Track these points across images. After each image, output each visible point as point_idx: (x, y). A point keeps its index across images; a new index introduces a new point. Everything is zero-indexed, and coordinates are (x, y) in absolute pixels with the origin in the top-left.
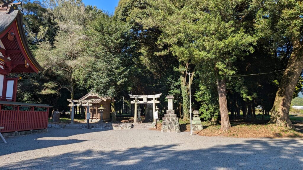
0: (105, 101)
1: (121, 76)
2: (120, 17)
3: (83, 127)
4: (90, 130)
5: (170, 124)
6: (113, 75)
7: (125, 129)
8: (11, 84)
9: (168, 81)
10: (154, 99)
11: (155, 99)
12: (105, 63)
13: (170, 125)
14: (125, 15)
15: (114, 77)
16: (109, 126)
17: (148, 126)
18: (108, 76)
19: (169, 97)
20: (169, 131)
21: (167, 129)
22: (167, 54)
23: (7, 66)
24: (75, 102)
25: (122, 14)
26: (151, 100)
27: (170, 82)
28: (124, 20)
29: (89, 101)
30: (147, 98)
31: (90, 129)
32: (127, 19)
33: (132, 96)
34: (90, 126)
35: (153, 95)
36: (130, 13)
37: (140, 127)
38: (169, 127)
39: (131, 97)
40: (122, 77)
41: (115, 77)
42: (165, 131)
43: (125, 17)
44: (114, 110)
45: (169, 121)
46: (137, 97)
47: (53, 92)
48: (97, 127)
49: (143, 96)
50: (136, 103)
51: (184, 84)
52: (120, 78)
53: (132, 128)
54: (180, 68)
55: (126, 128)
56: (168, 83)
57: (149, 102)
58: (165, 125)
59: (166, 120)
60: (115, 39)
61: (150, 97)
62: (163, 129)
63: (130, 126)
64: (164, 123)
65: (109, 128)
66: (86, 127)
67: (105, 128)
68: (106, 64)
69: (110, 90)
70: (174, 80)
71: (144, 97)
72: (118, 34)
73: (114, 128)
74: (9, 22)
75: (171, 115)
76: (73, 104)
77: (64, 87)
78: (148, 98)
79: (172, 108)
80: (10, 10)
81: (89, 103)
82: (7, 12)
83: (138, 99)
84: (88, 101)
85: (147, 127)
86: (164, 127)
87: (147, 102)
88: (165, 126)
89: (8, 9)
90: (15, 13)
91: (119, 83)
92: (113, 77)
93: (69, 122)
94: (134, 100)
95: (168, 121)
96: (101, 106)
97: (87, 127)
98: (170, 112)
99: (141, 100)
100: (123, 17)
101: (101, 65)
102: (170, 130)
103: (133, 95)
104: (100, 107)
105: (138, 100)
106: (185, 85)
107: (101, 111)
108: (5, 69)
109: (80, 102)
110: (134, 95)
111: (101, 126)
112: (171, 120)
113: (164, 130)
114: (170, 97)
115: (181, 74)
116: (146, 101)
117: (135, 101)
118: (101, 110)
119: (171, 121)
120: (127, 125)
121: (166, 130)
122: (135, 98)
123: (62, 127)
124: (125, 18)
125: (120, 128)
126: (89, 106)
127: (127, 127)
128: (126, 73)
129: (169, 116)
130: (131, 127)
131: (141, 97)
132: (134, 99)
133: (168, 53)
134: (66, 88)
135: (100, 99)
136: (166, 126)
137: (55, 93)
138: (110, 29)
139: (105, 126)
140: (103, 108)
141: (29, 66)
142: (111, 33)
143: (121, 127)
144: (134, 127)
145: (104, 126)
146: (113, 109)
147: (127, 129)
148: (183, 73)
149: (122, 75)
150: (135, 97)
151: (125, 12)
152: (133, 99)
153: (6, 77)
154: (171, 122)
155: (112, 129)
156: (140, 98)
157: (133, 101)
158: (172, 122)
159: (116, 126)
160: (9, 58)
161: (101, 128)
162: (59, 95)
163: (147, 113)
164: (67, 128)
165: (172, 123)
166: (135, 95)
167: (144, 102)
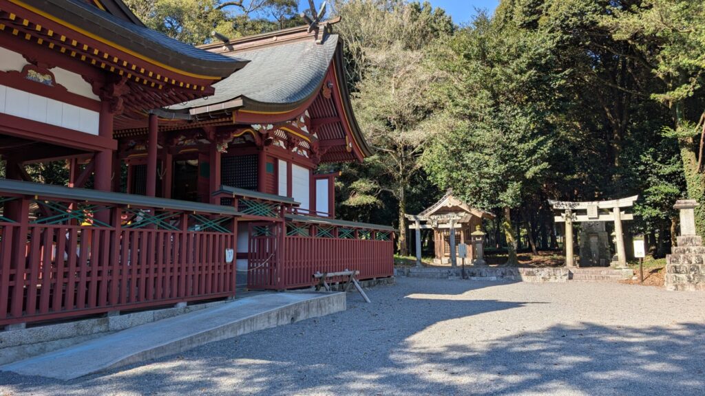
0: (480, 216)
1: (533, 158)
2: (518, 18)
3: (452, 275)
4: (466, 281)
5: (692, 270)
6: (513, 156)
7: (552, 279)
8: (322, 186)
9: (639, 165)
10: (616, 211)
11: (621, 209)
12: (495, 130)
13: (693, 273)
14: (532, 14)
15: (516, 162)
16: (511, 273)
17: (610, 276)
18: (503, 159)
19: (684, 205)
20: (691, 288)
21: (684, 282)
22: (687, 95)
23: (315, 150)
24: (422, 220)
25: (524, 12)
26: (608, 214)
27: (646, 165)
28: (533, 26)
29: (454, 219)
30: (598, 207)
31: (467, 278)
32: (540, 22)
33: (558, 204)
34: (467, 272)
35: (615, 201)
36: (550, 6)
37: (591, 277)
38: (689, 278)
39: (554, 207)
40: (536, 160)
41: (520, 162)
42: (679, 287)
43: (535, 17)
44: (510, 237)
45: (690, 262)
46: (570, 206)
47: (370, 200)
48: (484, 275)
49: (586, 203)
50: (569, 220)
51: (693, 169)
52: (529, 162)
53: (570, 278)
54: (679, 129)
55: (556, 278)
56: (642, 168)
57: (604, 218)
58: (677, 272)
59: (681, 260)
60: (516, 73)
61: (604, 204)
62: (674, 282)
63: (565, 275)
64: (675, 267)
65: (513, 277)
66: (457, 275)
67: (502, 277)
68: (497, 133)
69: (510, 191)
70: (659, 159)
71: (591, 207)
72: (524, 59)
73: (524, 277)
74: (327, 61)
75: (693, 248)
76: (417, 223)
77: (386, 189)
78: (601, 207)
79: (693, 232)
80: (323, 36)
81: (454, 221)
82: (319, 41)
83: (573, 211)
84: (452, 219)
85: (607, 277)
86: (676, 277)
87: (598, 218)
88: (677, 275)
89: (320, 35)
90: (332, 40)
91: (529, 175)
92: (514, 161)
93: (413, 263)
94: (562, 214)
95: (686, 262)
96: (477, 229)
97: (461, 275)
98: (690, 240)
99: (584, 212)
100: (527, 18)
101: (485, 135)
102: (693, 286)
103: (561, 203)
104: (475, 230)
105: (575, 214)
106: (699, 173)
107: (477, 239)
108: (310, 158)
109: (434, 219)
110: (562, 200)
111: (492, 272)
112: (694, 260)
113: (676, 286)
114: (685, 203)
115: (684, 144)
116: (596, 216)
117: (567, 216)
118: (478, 236)
119: (694, 262)
120: (558, 271)
121: (683, 285)
122: (566, 208)
123: (404, 273)
124: (535, 21)
125: (539, 279)
126: (455, 229)
127: (559, 278)
128: (545, 149)
129: (689, 250)
130: (567, 277)
131: (582, 205)
132: (563, 211)
133: (691, 94)
134: (390, 190)
135: (467, 212)
136: (683, 276)
137: (375, 203)
138: (503, 49)
139: (503, 275)
140: (482, 233)
141: (352, 148)
142: (505, 59)
143: (542, 276)
144: (575, 276)
145: (500, 274)
146: (509, 234)
147: (557, 281)
148: (690, 140)
149: (536, 156)
150: (565, 205)
151: (536, 6)
152: (559, 212)
153: (313, 174)
154: (694, 265)
155: (521, 280)
156: (577, 208)
157: (560, 215)
158: (700, 265)
159: (529, 274)
160: (315, 135)
161: (494, 278)
162: (381, 207)
163: (585, 245)
164: (414, 276)
165: (698, 268)
166: (566, 200)
167: (590, 218)
